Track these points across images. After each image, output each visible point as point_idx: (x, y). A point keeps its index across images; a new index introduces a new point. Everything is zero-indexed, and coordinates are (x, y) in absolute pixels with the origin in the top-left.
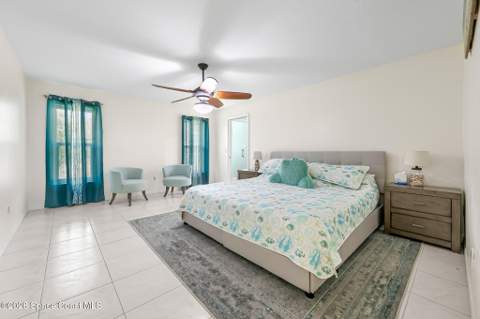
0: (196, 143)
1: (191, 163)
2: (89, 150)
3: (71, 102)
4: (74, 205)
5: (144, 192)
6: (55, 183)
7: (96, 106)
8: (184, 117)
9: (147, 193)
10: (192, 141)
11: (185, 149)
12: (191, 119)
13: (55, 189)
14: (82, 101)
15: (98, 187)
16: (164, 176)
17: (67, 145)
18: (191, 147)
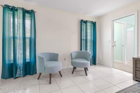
0: (89, 38)
1: (86, 49)
2: (28, 41)
3: (17, 10)
4: (17, 77)
5: (60, 72)
6: (7, 63)
7: (31, 13)
8: (82, 21)
9: (61, 72)
10: (86, 36)
11: (82, 42)
12: (86, 22)
13: (7, 66)
14: (23, 9)
15: (32, 64)
16: (72, 59)
17: (14, 38)
18: (86, 40)
